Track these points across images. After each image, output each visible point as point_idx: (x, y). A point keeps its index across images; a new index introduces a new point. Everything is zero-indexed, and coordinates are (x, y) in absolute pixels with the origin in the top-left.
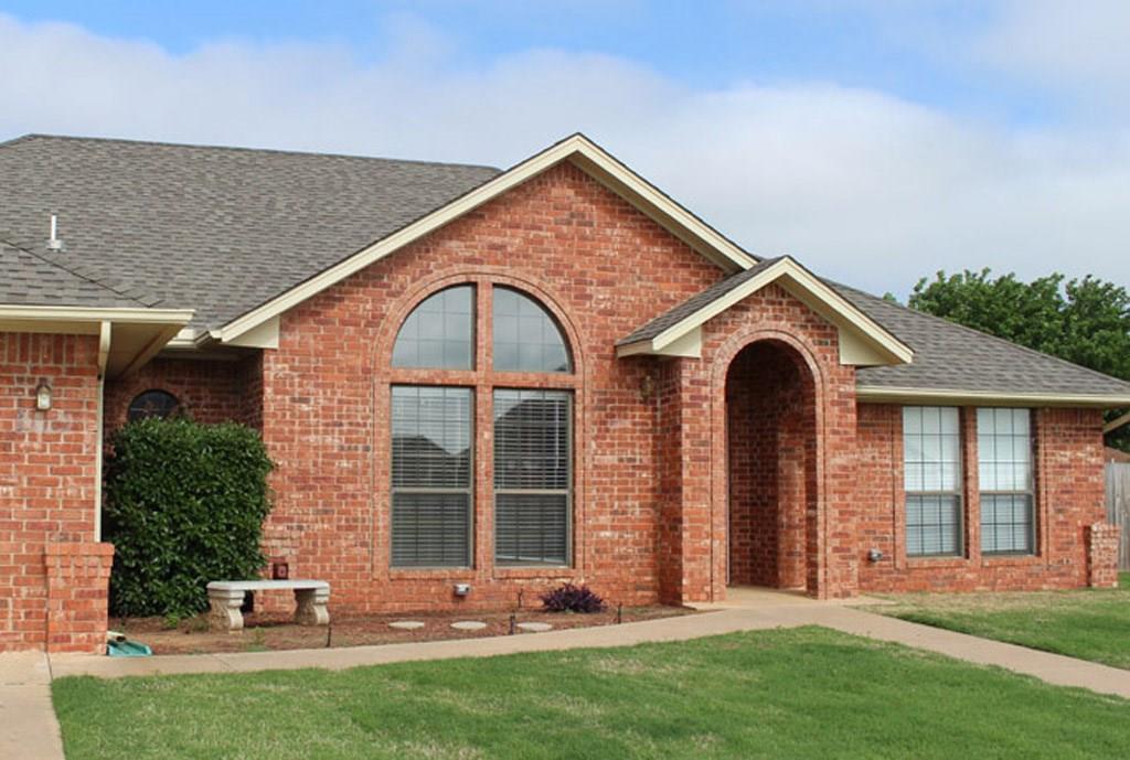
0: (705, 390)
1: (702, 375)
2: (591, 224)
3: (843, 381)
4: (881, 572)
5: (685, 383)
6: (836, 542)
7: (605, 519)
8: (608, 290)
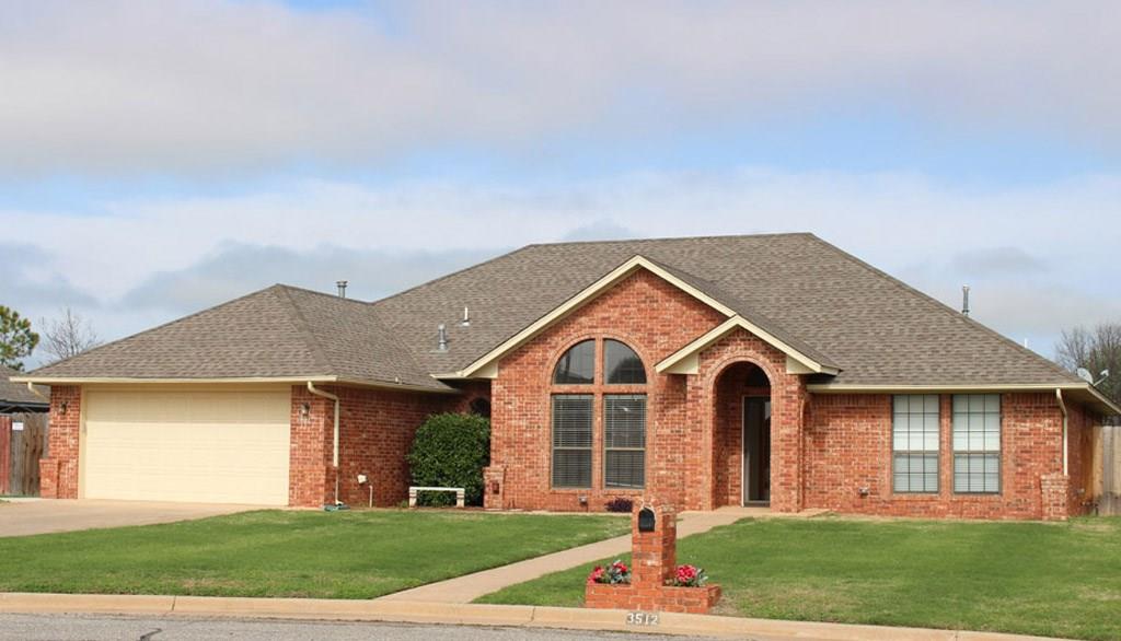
0: (700, 392)
1: (699, 384)
2: (657, 301)
3: (790, 384)
4: (872, 502)
5: (689, 388)
6: (783, 479)
7: (662, 464)
8: (666, 337)
